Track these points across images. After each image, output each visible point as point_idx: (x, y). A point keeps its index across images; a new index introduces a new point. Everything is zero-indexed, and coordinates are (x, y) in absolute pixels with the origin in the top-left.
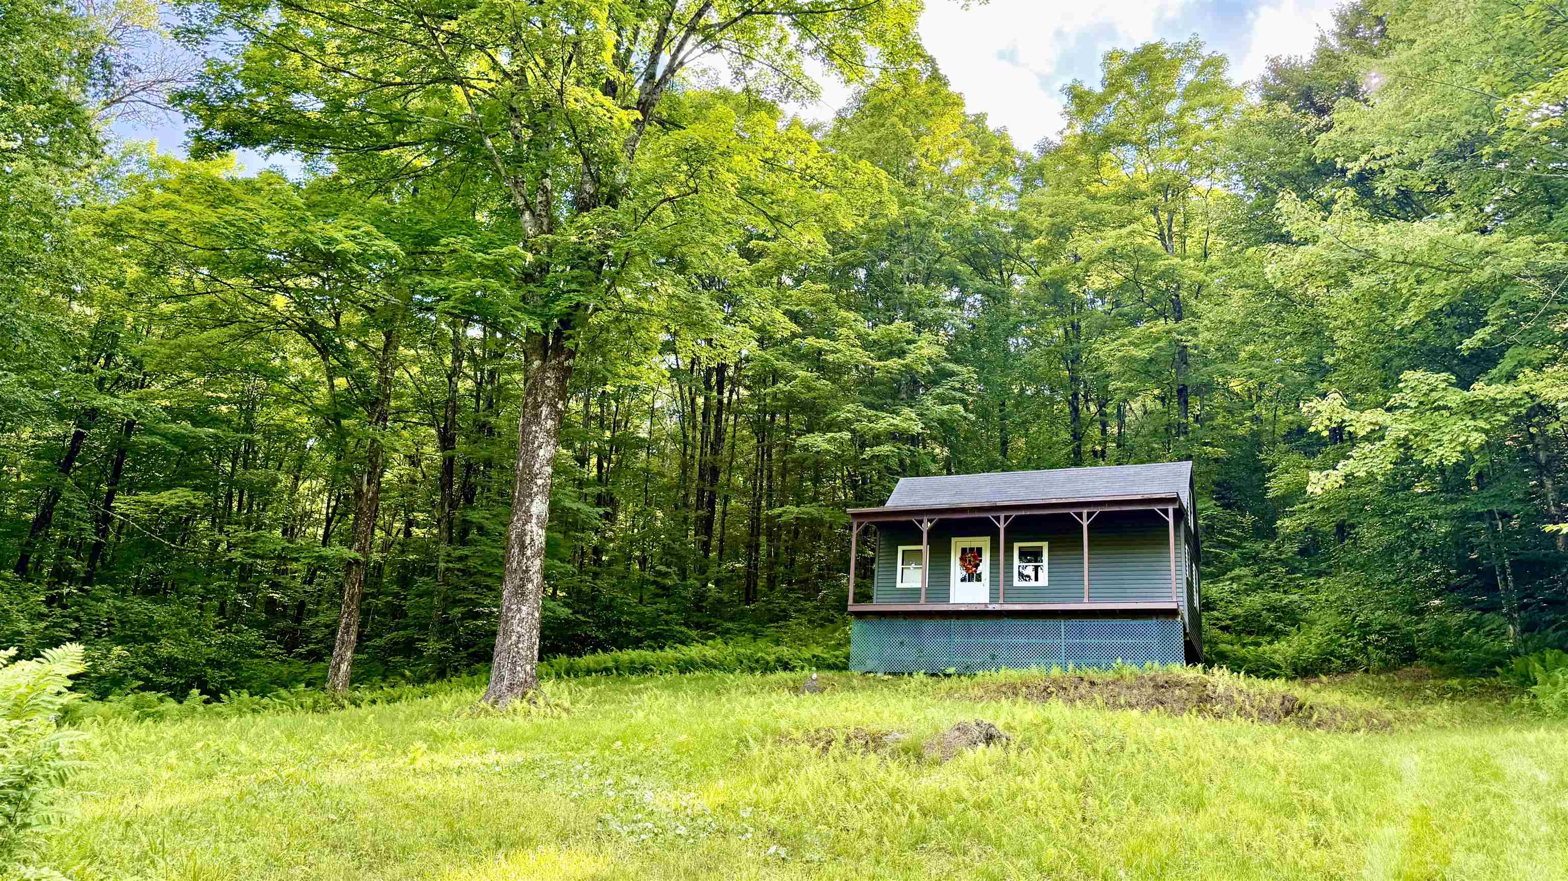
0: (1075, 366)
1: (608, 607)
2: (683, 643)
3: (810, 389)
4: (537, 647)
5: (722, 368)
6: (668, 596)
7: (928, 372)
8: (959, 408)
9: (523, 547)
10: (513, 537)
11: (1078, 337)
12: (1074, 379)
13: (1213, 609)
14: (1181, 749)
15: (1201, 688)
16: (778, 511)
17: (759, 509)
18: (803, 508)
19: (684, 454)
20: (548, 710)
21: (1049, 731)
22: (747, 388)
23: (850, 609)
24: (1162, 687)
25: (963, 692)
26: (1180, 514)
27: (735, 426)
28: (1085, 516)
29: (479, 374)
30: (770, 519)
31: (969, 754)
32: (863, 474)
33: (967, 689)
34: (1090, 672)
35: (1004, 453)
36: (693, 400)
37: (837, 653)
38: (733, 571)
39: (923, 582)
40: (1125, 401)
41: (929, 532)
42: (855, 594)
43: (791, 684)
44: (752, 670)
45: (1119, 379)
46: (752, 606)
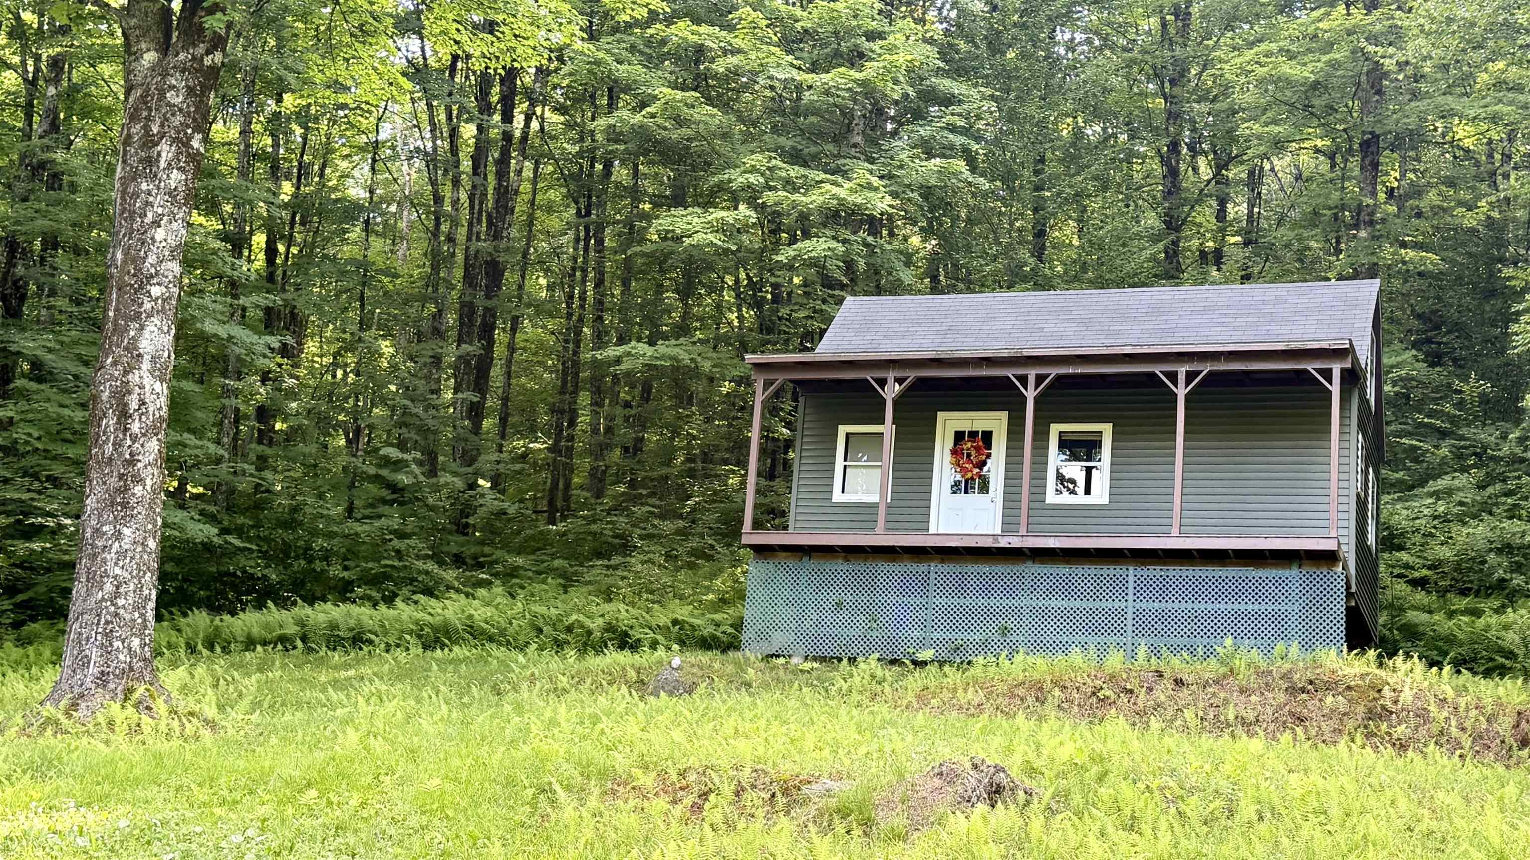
0: (1177, 90)
1: (290, 523)
2: (429, 592)
3: (680, 121)
4: (152, 605)
5: (511, 74)
6: (401, 504)
7: (906, 96)
8: (960, 165)
9: (124, 415)
10: (105, 396)
11: (1184, 31)
12: (1173, 116)
13: (1400, 548)
14: (1335, 812)
15: (1373, 694)
16: (613, 351)
17: (577, 343)
18: (662, 348)
19: (436, 233)
20: (176, 724)
21: (1101, 778)
22: (560, 109)
23: (745, 540)
24: (1303, 690)
25: (946, 695)
26: (1352, 377)
27: (535, 181)
28: (1182, 378)
29: (30, 62)
30: (596, 364)
31: (958, 822)
32: (776, 286)
33: (955, 690)
34: (1176, 661)
35: (1039, 253)
36: (454, 133)
37: (718, 617)
38: (524, 456)
39: (883, 494)
40: (1265, 157)
41: (896, 403)
42: (756, 506)
43: (632, 675)
44: (559, 645)
45: (1255, 119)
46: (561, 527)
